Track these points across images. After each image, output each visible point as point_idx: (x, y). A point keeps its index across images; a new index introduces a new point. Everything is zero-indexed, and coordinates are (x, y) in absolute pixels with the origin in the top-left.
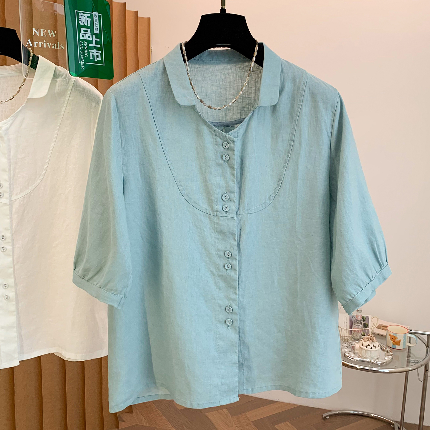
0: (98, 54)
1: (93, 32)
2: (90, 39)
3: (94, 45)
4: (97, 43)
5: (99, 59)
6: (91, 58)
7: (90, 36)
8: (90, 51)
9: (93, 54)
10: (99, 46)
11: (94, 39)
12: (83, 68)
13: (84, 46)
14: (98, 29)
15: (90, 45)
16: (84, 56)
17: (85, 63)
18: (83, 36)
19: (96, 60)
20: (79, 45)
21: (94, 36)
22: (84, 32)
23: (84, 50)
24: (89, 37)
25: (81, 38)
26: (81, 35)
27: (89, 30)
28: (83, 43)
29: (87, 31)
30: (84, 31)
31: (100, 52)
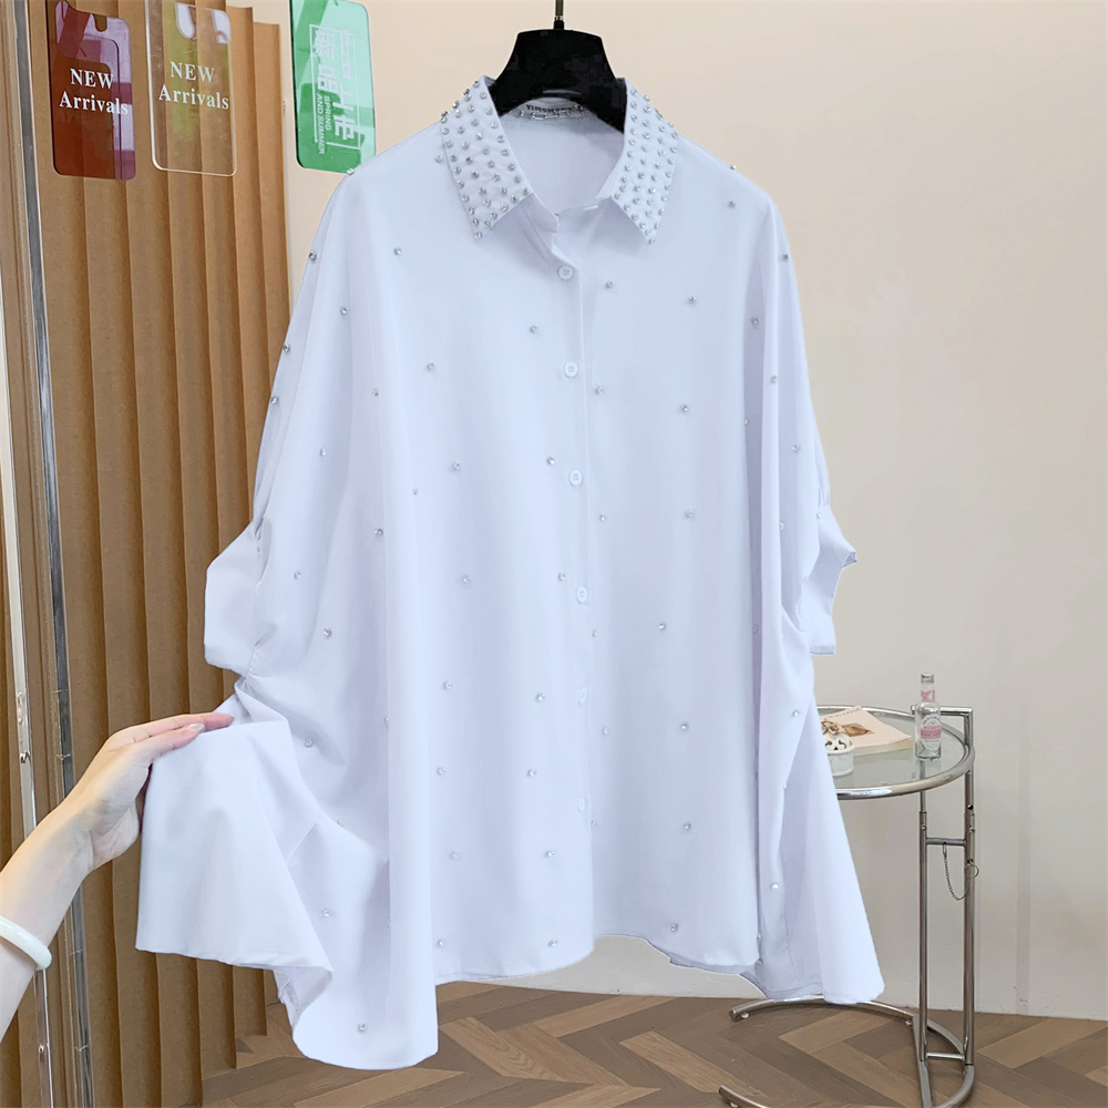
6: (337, 133)
8: (335, 117)
9: (340, 124)
12: (322, 151)
13: (324, 106)
16: (325, 129)
17: (325, 143)
18: (323, 84)
19: (345, 138)
20: (317, 103)
22: (325, 74)
23: (324, 115)
25: (320, 87)
26: (319, 80)
27: (333, 70)
28: (324, 100)
29: (330, 73)
30: (324, 71)
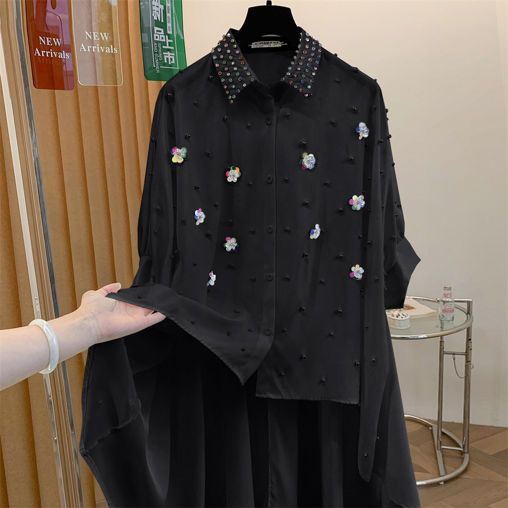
0: (171, 57)
1: (166, 33)
2: (164, 40)
3: (168, 47)
4: (170, 44)
5: (173, 62)
6: (166, 61)
7: (164, 36)
8: (164, 53)
9: (167, 57)
10: (173, 48)
11: (168, 41)
12: (158, 71)
13: (158, 48)
14: (171, 29)
15: (164, 47)
16: (159, 60)
17: (159, 67)
18: (157, 37)
19: (170, 63)
20: (154, 47)
21: (167, 36)
22: (158, 33)
23: (158, 53)
24: (162, 38)
26: (155, 35)
27: (162, 30)
28: (157, 45)
29: (161, 31)
30: (157, 31)
31: (174, 54)
